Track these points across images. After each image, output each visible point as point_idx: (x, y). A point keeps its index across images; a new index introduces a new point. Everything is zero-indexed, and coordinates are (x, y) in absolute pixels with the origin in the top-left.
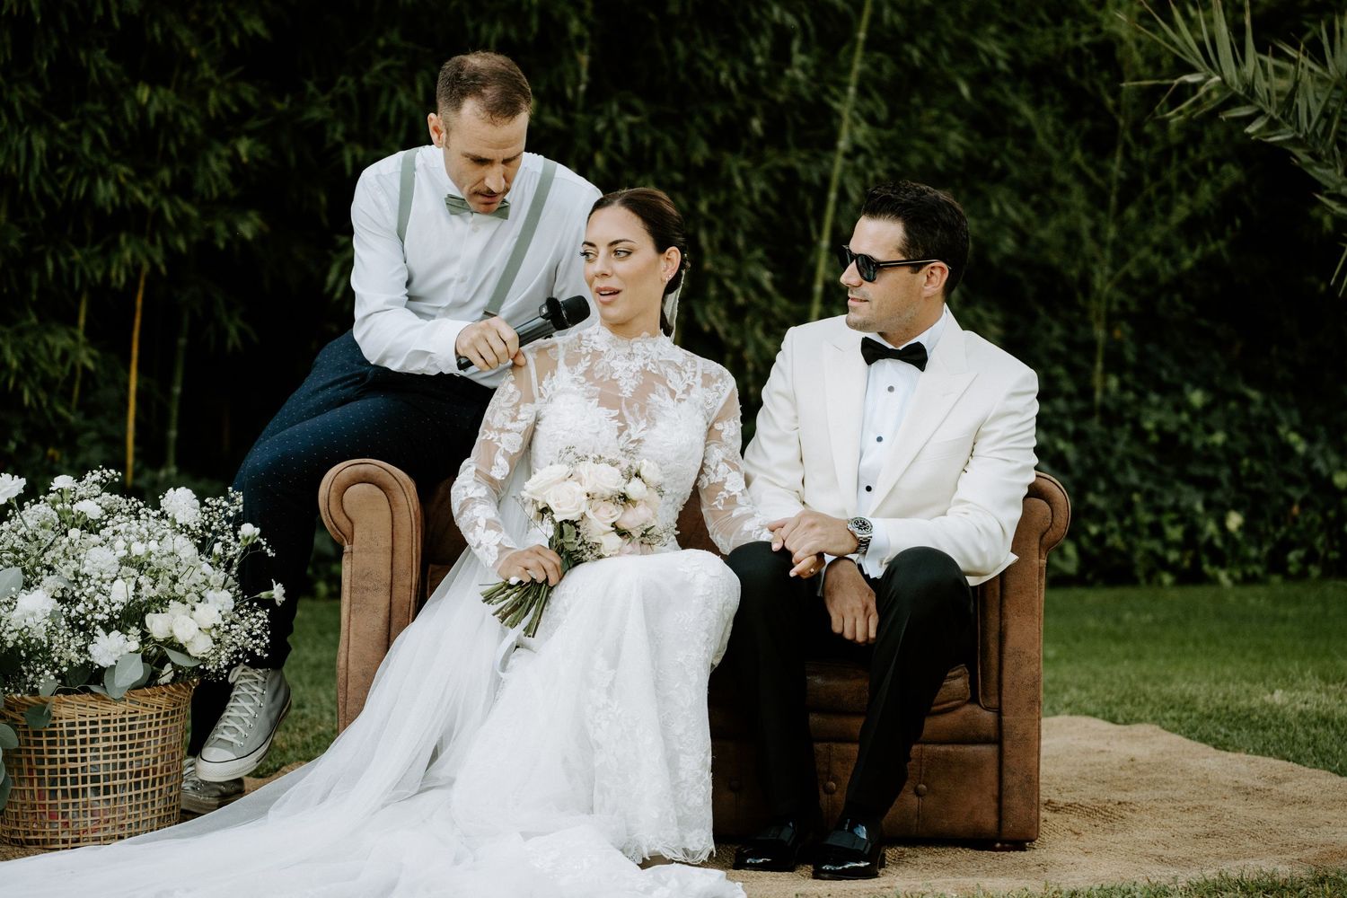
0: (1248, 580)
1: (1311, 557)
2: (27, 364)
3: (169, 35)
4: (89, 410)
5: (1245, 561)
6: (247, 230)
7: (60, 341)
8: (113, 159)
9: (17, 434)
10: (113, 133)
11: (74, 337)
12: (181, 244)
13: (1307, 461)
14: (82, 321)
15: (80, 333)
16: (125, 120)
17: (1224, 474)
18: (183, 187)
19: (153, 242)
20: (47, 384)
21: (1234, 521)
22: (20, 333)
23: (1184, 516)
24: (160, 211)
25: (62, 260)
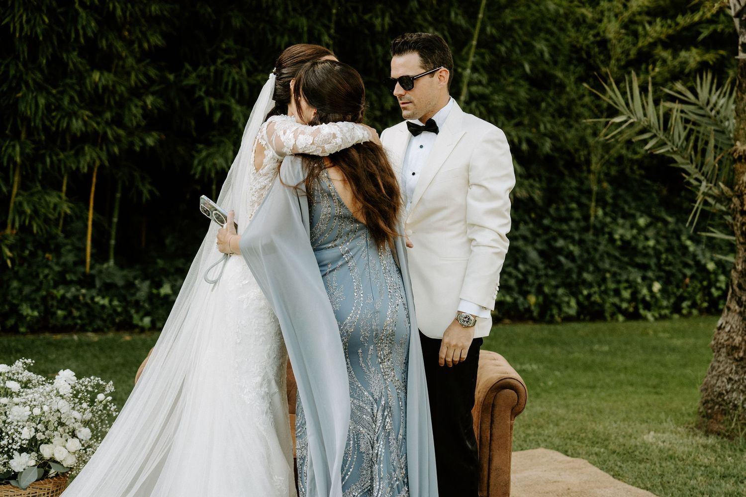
0: (662, 317)
1: (694, 305)
2: (35, 211)
3: (110, 46)
4: (68, 234)
5: (661, 308)
6: (150, 141)
7: (53, 199)
8: (81, 108)
9: (30, 246)
10: (81, 94)
11: (60, 197)
12: (116, 150)
13: (694, 256)
14: (64, 188)
15: (63, 195)
16: (86, 88)
17: (653, 262)
18: (118, 121)
19: (101, 149)
20: (46, 220)
21: (657, 287)
22: (32, 195)
23: (631, 284)
24: (105, 133)
25: (54, 158)
